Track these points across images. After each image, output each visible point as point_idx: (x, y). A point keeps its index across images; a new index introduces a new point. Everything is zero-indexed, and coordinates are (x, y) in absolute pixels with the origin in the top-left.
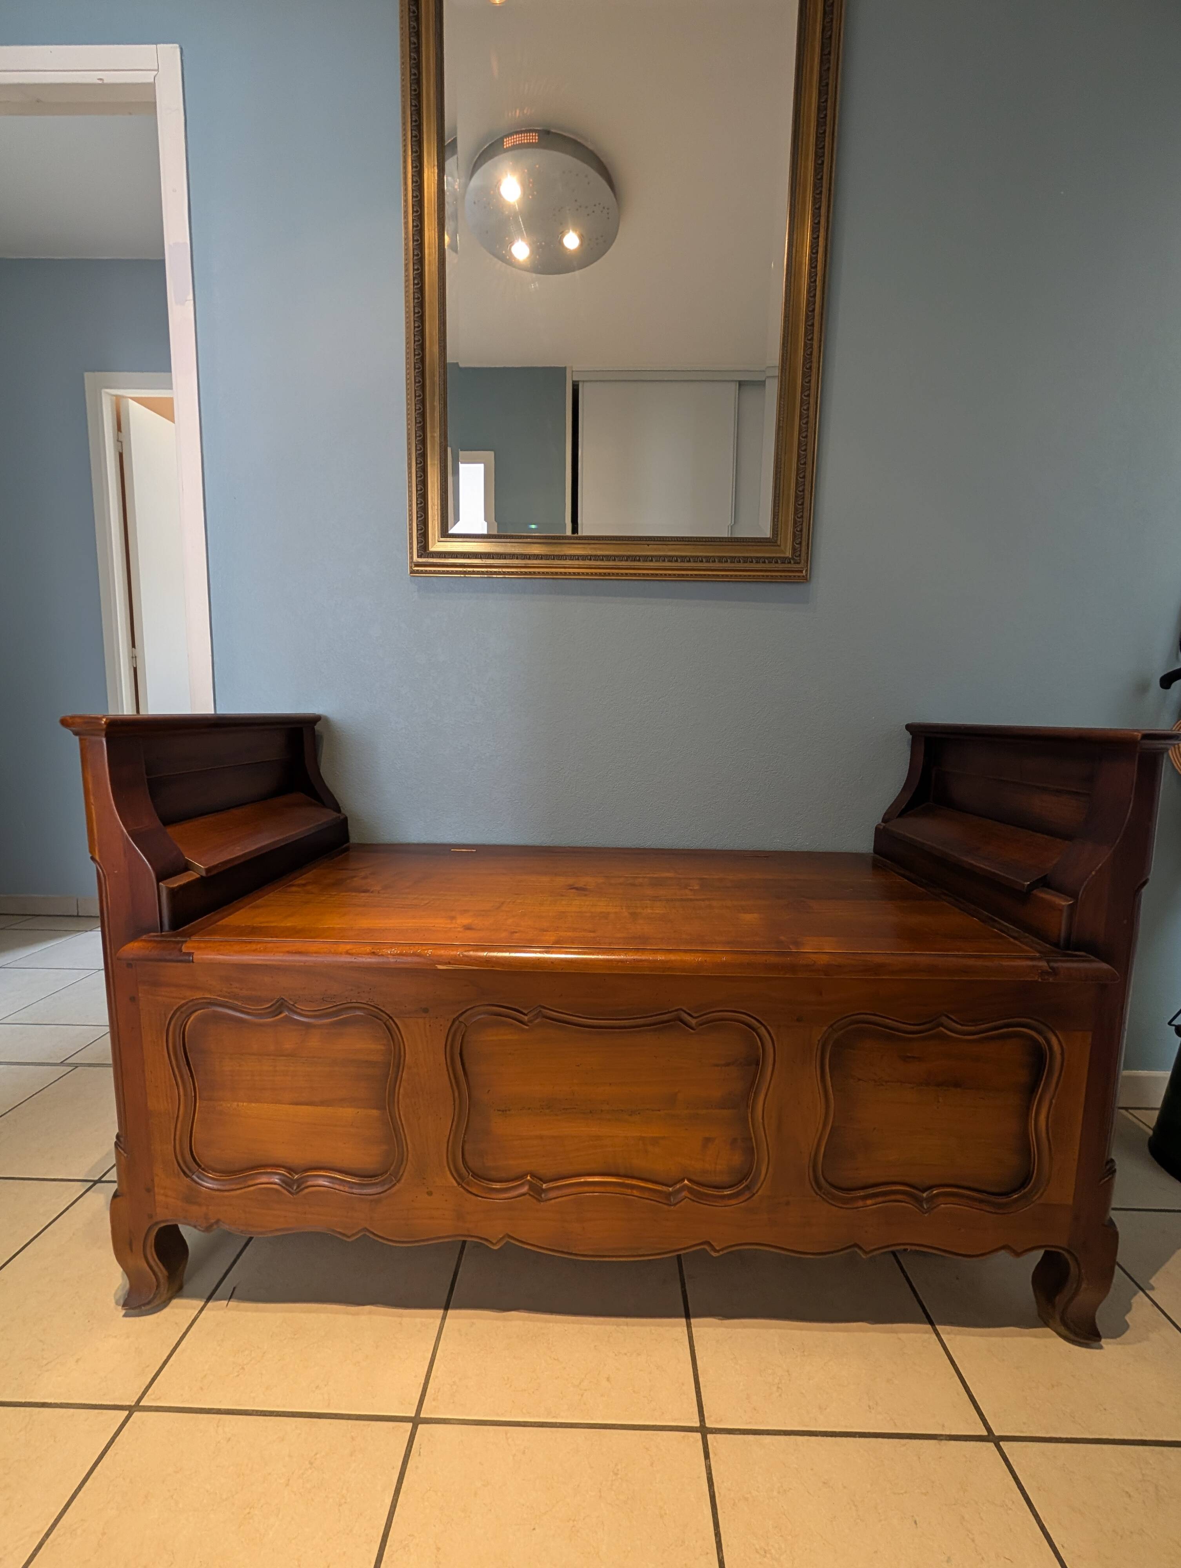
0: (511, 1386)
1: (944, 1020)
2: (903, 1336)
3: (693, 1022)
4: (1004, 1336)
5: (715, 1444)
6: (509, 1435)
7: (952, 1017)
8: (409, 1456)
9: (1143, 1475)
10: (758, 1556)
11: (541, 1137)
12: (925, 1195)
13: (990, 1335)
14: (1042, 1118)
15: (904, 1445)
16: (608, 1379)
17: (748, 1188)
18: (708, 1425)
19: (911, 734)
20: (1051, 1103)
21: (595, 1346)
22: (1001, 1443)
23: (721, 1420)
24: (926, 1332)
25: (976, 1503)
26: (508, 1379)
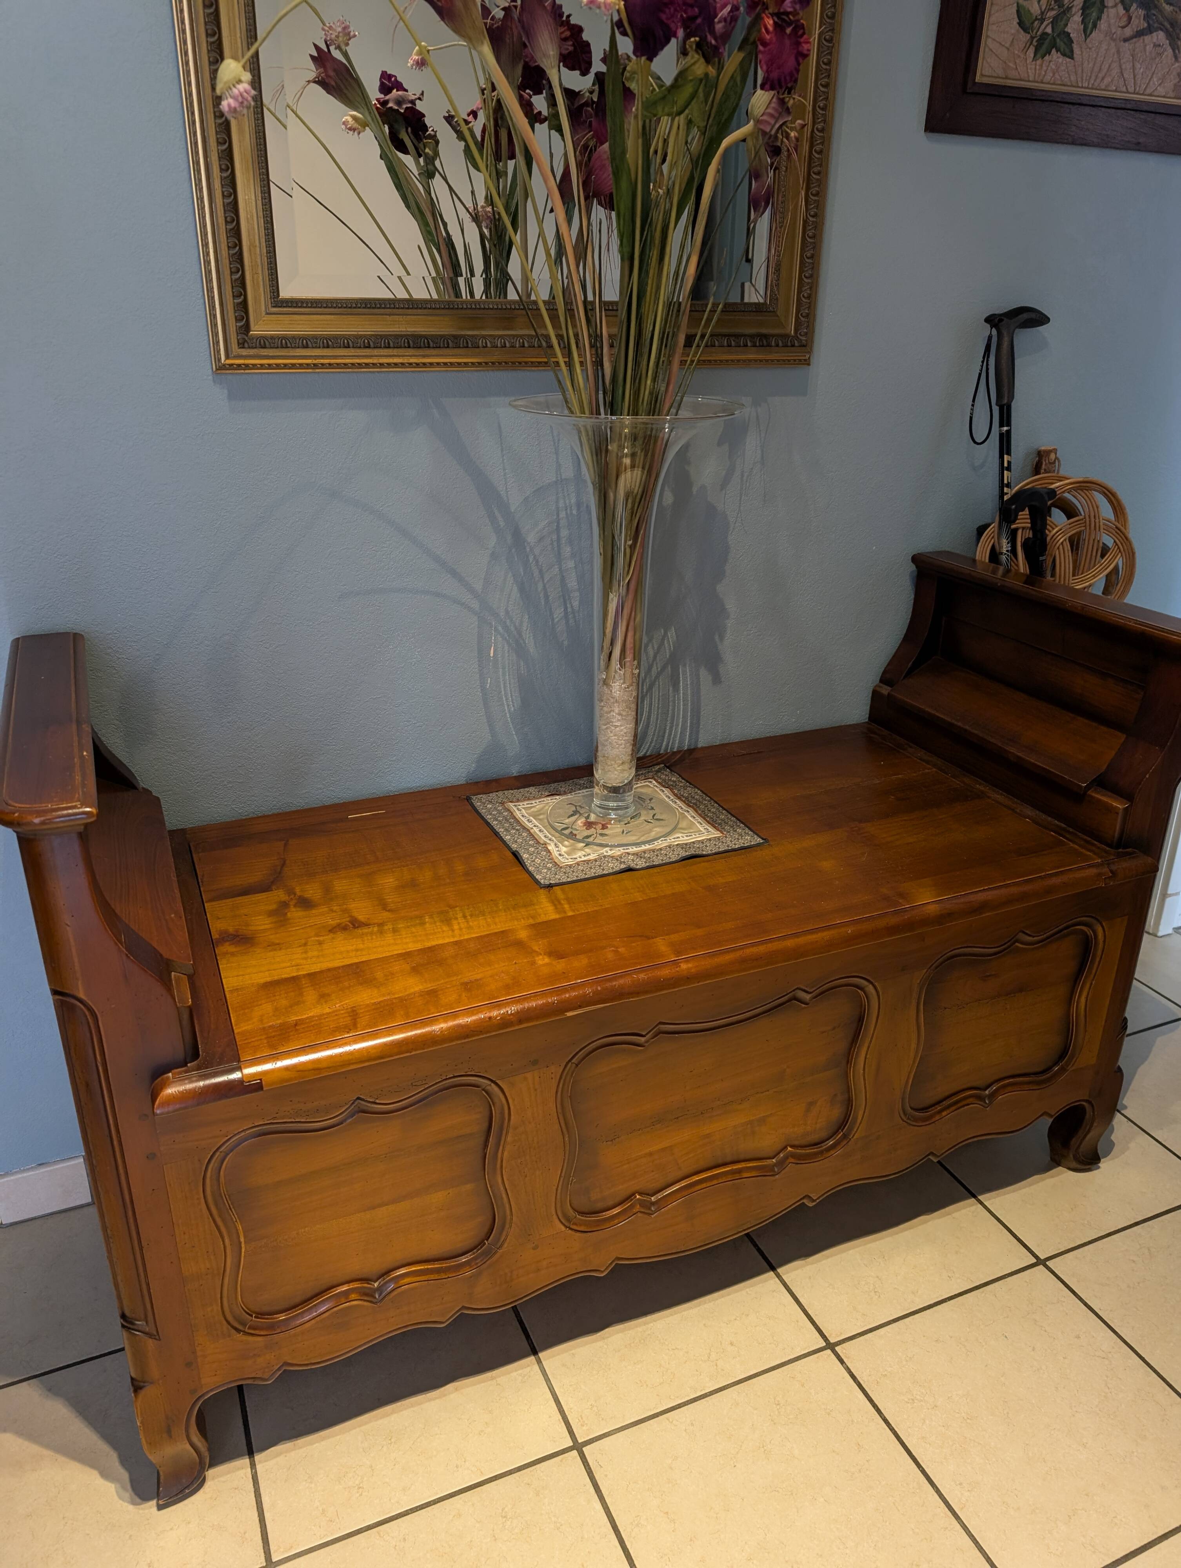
0: (647, 1385)
1: (1022, 937)
2: (956, 1215)
3: (807, 997)
4: (1030, 1185)
5: (844, 1351)
6: (671, 1420)
7: (1027, 932)
8: (592, 1471)
9: (1140, 1245)
10: (909, 1405)
11: (651, 1154)
12: (987, 1092)
13: (1020, 1189)
14: (1082, 999)
15: (983, 1292)
16: (732, 1344)
17: (845, 1136)
18: (832, 1342)
19: (917, 567)
20: (1091, 984)
21: (704, 1325)
22: (1047, 1263)
23: (841, 1333)
24: (972, 1205)
25: (1041, 1307)
26: (641, 1381)
